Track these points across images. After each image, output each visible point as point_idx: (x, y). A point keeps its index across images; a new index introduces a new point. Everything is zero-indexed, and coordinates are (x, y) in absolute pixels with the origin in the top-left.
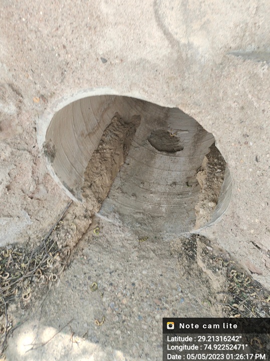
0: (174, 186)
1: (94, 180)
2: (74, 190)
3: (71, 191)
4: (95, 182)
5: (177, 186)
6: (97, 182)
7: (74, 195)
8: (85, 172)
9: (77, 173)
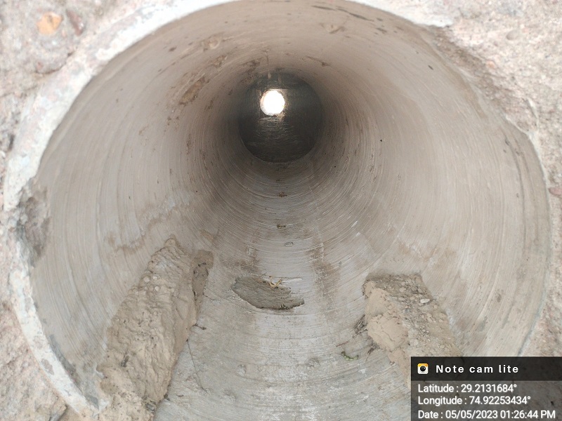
0: (316, 365)
1: (134, 350)
2: (79, 371)
3: (71, 371)
4: (134, 354)
5: (322, 364)
6: (141, 354)
7: (77, 382)
8: (111, 329)
9: (90, 324)
